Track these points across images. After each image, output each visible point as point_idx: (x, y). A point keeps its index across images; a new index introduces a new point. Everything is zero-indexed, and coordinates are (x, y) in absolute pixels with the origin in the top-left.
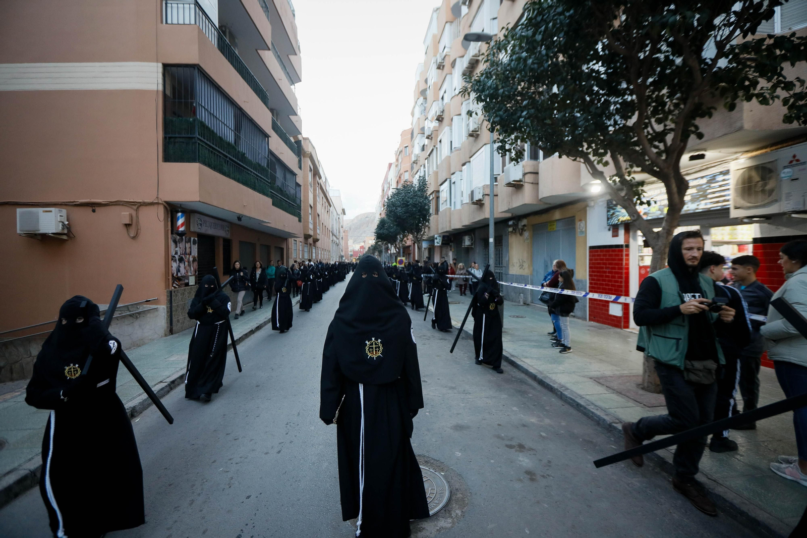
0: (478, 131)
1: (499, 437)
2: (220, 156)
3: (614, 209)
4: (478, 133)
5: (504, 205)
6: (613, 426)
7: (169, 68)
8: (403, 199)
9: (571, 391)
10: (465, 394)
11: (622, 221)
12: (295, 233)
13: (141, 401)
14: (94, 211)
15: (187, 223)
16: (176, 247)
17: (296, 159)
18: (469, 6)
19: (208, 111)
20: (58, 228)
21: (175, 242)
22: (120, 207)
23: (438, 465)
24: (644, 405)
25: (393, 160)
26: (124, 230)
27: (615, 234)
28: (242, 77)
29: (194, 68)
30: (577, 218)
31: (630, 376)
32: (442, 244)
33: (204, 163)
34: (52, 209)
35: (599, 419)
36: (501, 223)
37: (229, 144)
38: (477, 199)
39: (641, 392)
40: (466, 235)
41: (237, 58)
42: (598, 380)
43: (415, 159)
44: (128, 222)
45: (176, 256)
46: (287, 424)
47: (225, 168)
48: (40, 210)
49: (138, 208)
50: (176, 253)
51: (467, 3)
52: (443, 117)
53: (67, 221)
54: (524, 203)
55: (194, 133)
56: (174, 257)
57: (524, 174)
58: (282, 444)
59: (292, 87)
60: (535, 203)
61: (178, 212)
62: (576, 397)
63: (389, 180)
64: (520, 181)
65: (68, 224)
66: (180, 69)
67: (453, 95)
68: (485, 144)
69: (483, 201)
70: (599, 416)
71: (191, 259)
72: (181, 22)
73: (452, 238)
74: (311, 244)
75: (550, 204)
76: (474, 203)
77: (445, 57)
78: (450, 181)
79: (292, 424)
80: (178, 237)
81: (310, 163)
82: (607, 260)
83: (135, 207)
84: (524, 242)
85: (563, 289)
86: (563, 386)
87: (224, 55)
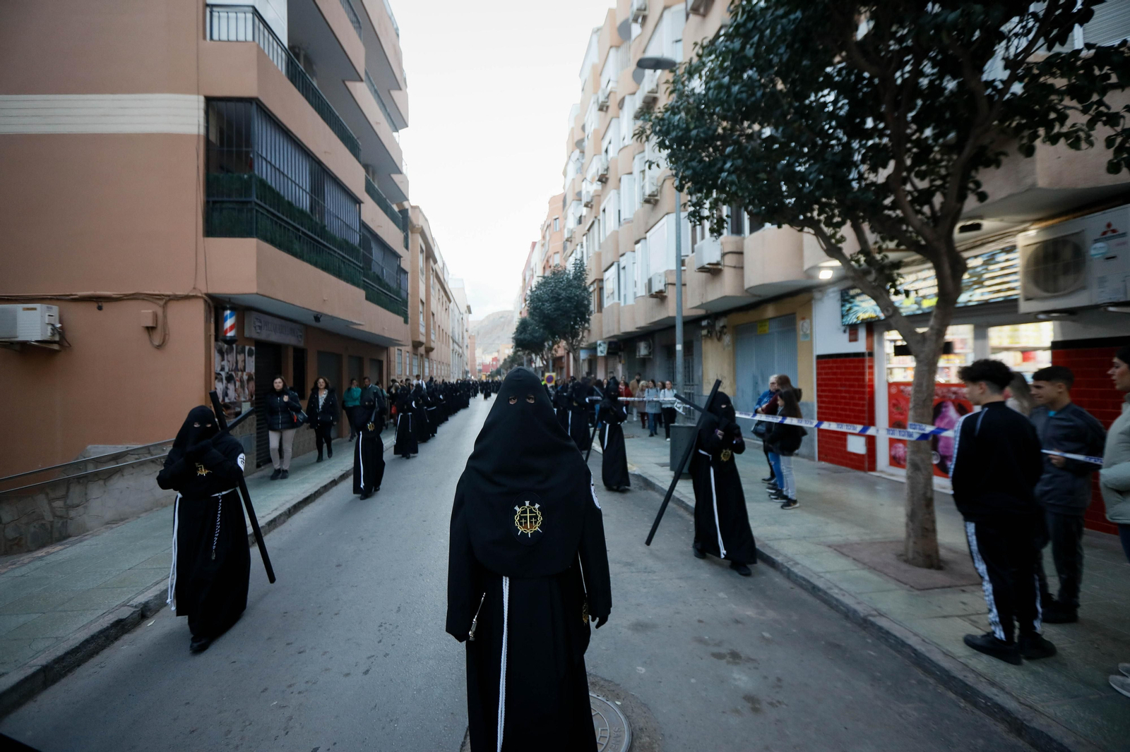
0: (656, 196)
1: (701, 641)
2: (289, 229)
3: (851, 303)
4: (656, 198)
5: (696, 297)
6: (870, 621)
7: (214, 103)
8: (552, 291)
9: (803, 566)
10: (646, 574)
11: (863, 320)
12: (399, 339)
13: (158, 592)
14: (100, 308)
15: (239, 325)
16: (223, 360)
17: (400, 235)
18: (643, 24)
19: (271, 164)
20: (47, 334)
21: (221, 352)
22: (139, 302)
23: (612, 688)
24: (911, 587)
25: (538, 238)
26: (145, 335)
27: (853, 337)
28: (322, 117)
29: (251, 103)
30: (798, 316)
31: (885, 543)
32: (608, 353)
33: (265, 239)
34: (37, 306)
35: (848, 610)
36: (692, 323)
37: (302, 212)
38: (657, 290)
39: (904, 566)
40: (641, 341)
41: (314, 91)
42: (841, 549)
43: (569, 236)
44: (150, 324)
45: (223, 374)
46: (381, 626)
47: (297, 246)
48: (19, 307)
49: (166, 303)
50: (223, 369)
51: (640, 20)
52: (607, 176)
53: (60, 322)
54: (723, 295)
55: (250, 196)
56: (219, 374)
57: (724, 255)
58: (372, 659)
59: (395, 134)
60: (739, 295)
61: (225, 309)
62: (811, 576)
63: (532, 265)
64: (718, 264)
65: (61, 328)
66: (231, 105)
67: (622, 146)
68: (667, 214)
69: (665, 292)
70: (847, 605)
71: (245, 377)
72: (233, 38)
73: (622, 345)
74: (422, 356)
75: (760, 296)
76: (652, 296)
77: (609, 95)
78: (619, 265)
79: (387, 626)
80: (226, 346)
81: (420, 241)
82: (842, 374)
83: (162, 303)
84: (724, 349)
85: (784, 416)
86: (791, 560)
87: (295, 86)
